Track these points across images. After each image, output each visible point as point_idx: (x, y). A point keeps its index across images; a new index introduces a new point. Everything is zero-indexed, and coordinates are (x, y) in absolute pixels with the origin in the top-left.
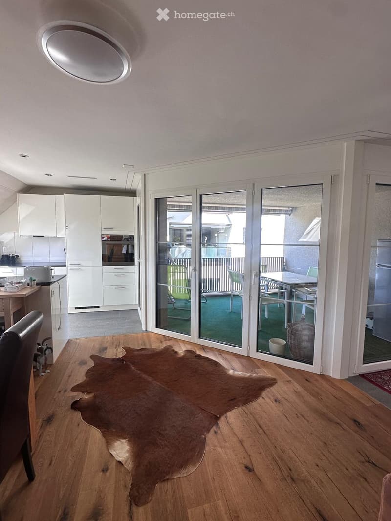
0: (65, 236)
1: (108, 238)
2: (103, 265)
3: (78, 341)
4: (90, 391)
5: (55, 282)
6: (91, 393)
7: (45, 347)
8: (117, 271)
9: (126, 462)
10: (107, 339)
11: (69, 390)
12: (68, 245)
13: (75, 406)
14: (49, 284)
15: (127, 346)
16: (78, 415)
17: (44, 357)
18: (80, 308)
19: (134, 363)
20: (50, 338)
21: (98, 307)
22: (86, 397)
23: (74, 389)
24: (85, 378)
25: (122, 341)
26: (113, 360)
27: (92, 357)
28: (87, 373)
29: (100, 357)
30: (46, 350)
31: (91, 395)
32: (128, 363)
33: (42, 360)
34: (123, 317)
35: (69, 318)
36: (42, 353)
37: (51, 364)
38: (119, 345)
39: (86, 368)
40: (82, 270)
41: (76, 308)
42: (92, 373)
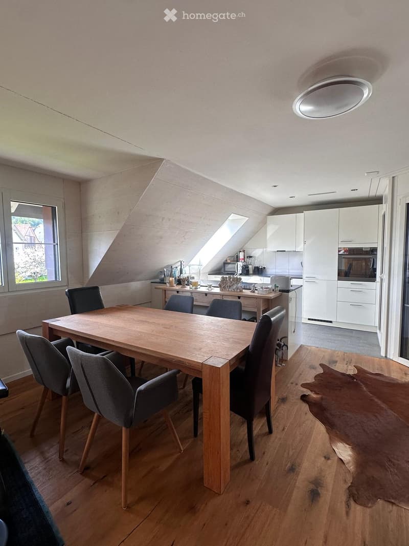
0: (302, 250)
1: (345, 251)
2: (339, 279)
3: (309, 348)
4: (318, 392)
5: (293, 290)
6: (319, 394)
7: (282, 344)
8: (353, 286)
9: (348, 463)
10: (338, 353)
11: (300, 384)
12: (306, 259)
13: (304, 398)
14: (288, 291)
15: (360, 366)
16: (306, 407)
17: (281, 352)
18: (312, 320)
19: (366, 385)
20: (286, 337)
21: (331, 322)
22: (314, 396)
23: (304, 386)
24: (314, 380)
25: (354, 360)
26: (343, 374)
27: (321, 365)
28: (315, 376)
29: (329, 368)
30: (283, 346)
31: (319, 396)
32: (359, 382)
33: (280, 353)
34: (358, 337)
35: (302, 326)
36: (280, 348)
37: (286, 360)
38: (350, 363)
39: (314, 373)
40: (317, 283)
41: (309, 319)
42: (321, 378)
